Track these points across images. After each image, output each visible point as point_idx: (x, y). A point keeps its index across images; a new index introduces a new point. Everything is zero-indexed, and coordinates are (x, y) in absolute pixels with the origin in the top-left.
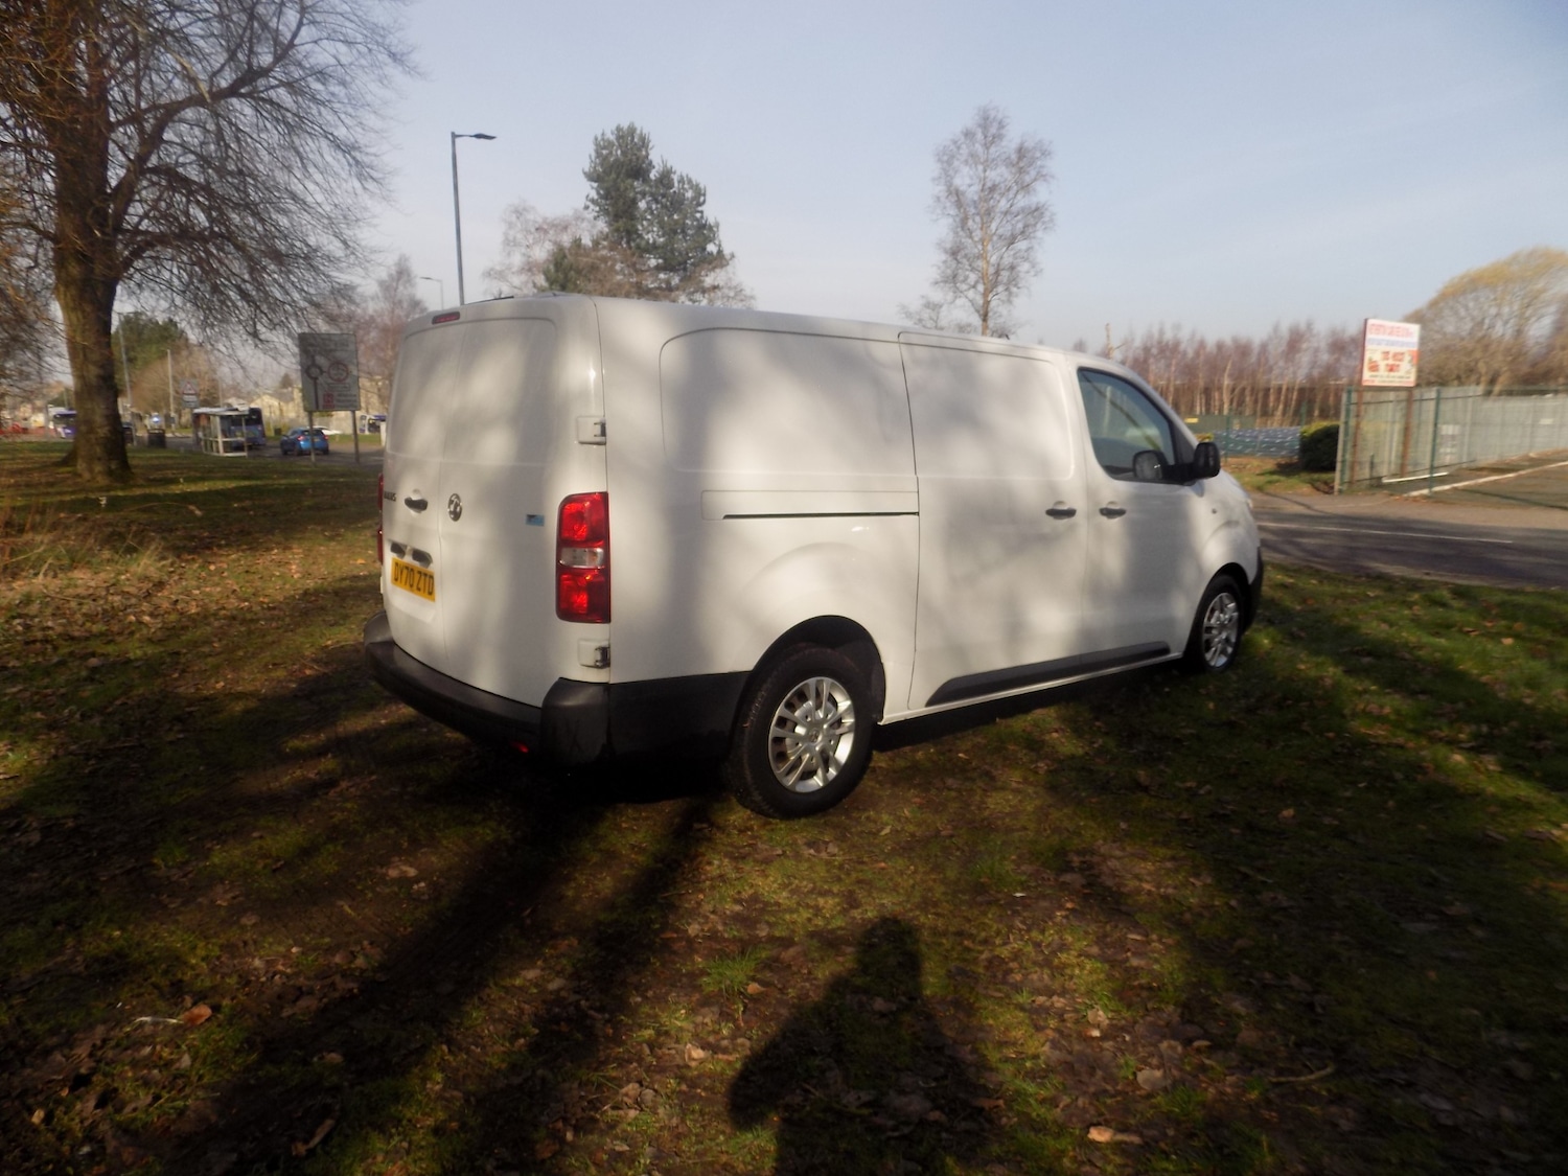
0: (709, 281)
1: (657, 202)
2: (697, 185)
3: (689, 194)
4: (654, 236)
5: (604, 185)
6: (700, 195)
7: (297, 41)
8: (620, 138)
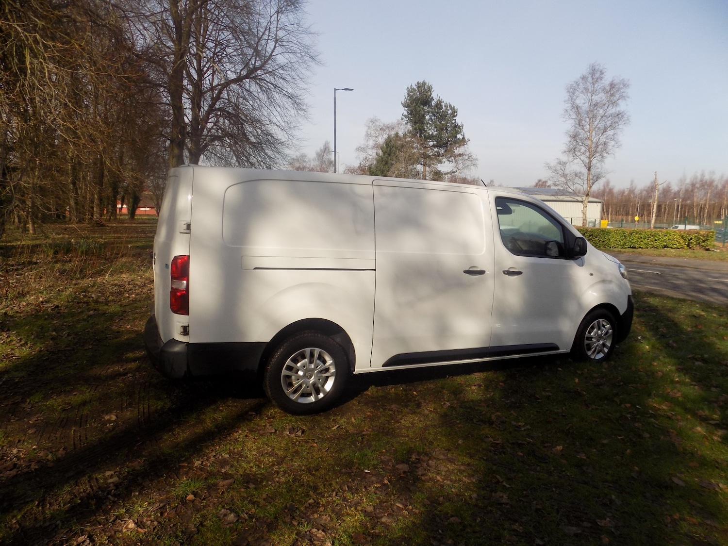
0: (458, 151)
1: (435, 116)
2: (454, 108)
3: (450, 112)
4: (432, 131)
5: (410, 109)
6: (455, 112)
7: (274, 54)
8: (419, 87)
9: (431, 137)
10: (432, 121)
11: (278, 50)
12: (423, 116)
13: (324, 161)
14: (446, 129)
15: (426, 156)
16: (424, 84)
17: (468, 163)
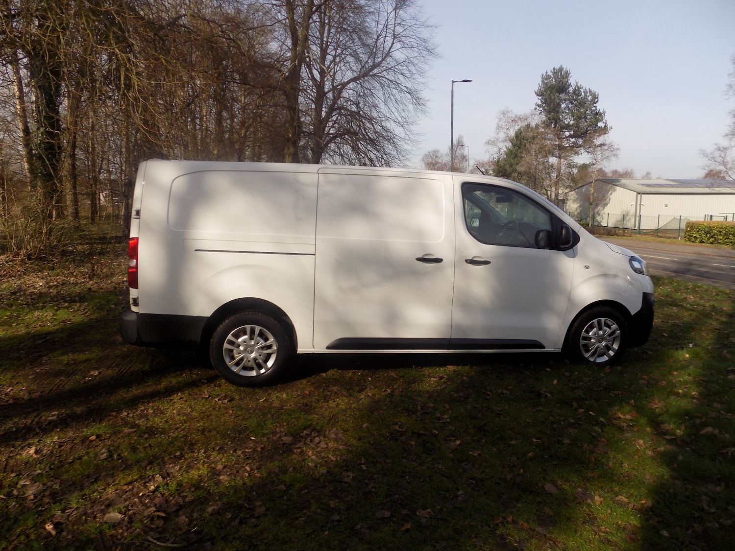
0: (598, 141)
1: (572, 103)
2: (594, 93)
3: (590, 98)
4: (569, 120)
5: (544, 97)
6: (595, 98)
7: (392, 50)
8: (554, 73)
9: (568, 127)
10: (569, 109)
11: (397, 45)
12: (559, 105)
13: (457, 156)
14: (585, 118)
15: (561, 148)
16: (561, 69)
17: (607, 153)
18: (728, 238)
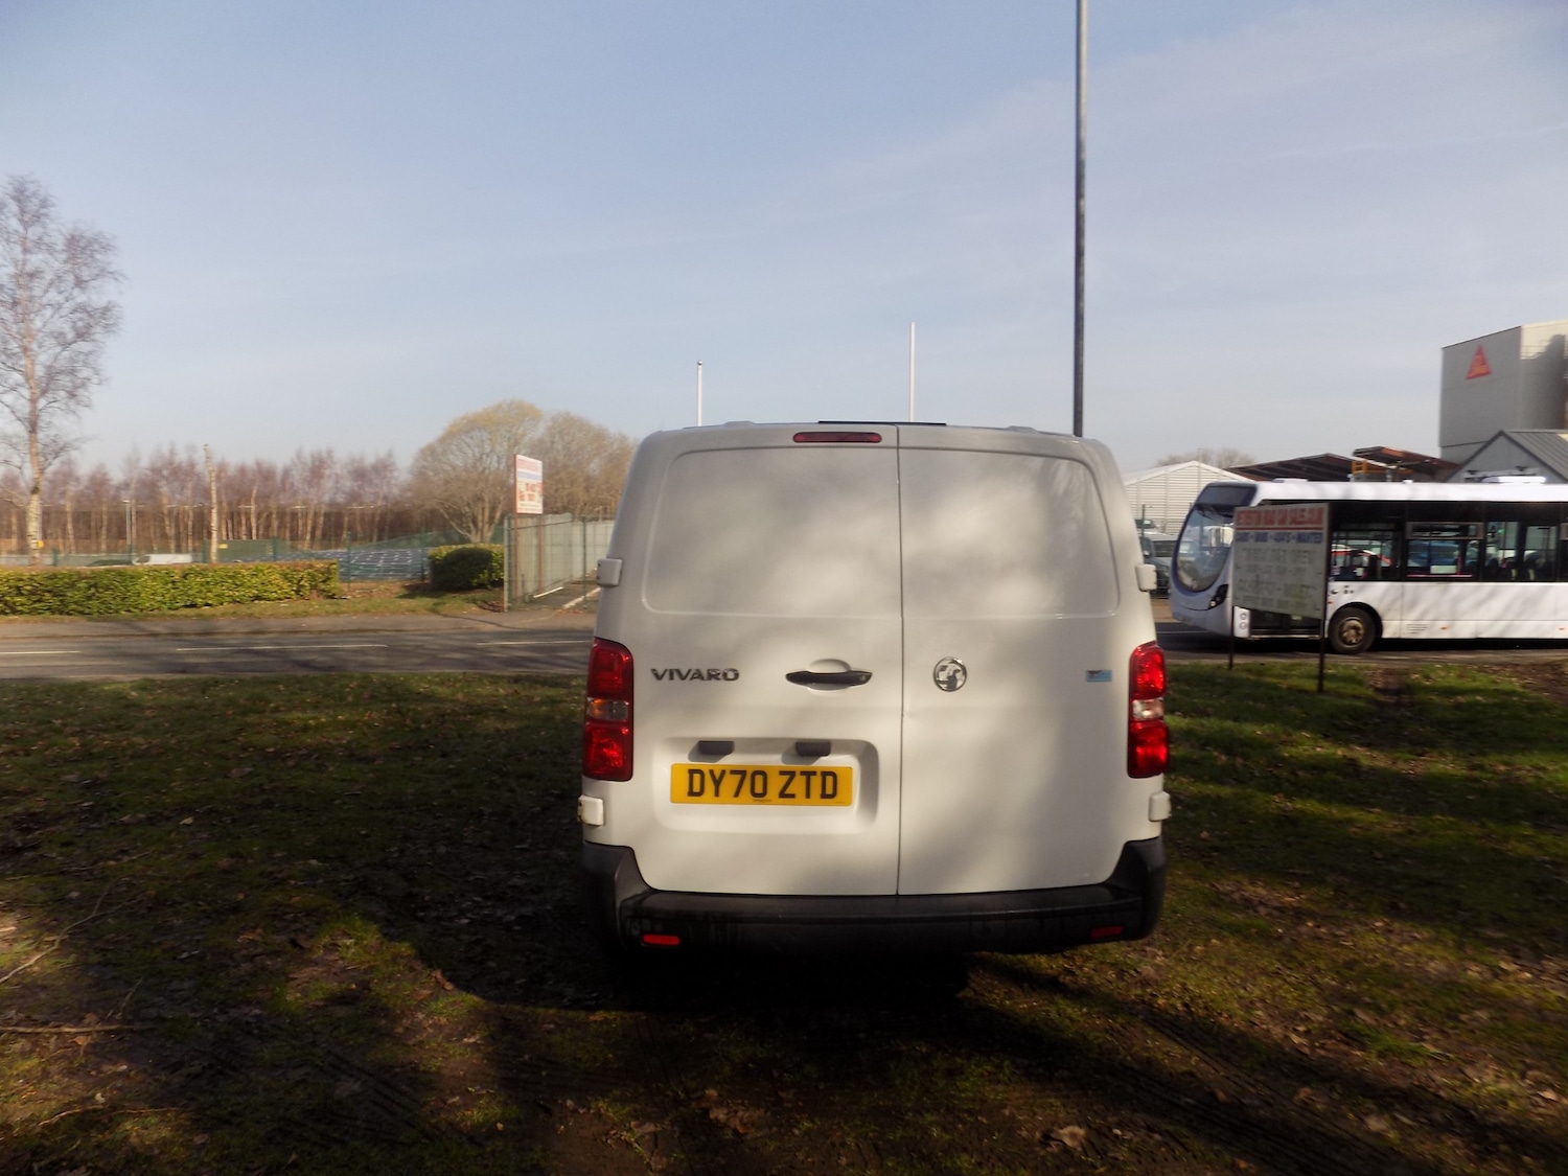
18: (39, 601)
